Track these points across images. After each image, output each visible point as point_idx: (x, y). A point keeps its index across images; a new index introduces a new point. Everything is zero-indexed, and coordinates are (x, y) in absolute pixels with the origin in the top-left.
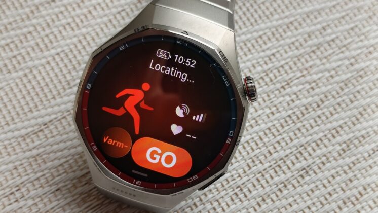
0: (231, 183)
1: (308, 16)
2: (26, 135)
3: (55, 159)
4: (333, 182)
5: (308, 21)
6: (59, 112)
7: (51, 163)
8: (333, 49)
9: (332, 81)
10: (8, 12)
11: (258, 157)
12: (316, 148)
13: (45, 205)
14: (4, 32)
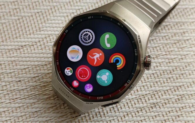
1: (177, 24)
2: (11, 49)
3: (22, 65)
4: (169, 115)
5: (176, 27)
6: (31, 42)
7: (20, 67)
8: (186, 44)
9: (181, 61)
12: (164, 94)
13: (11, 87)
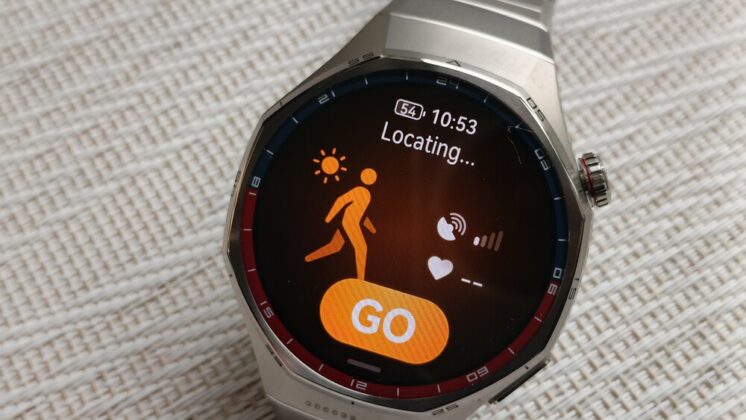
0: (556, 400)
1: (697, 61)
2: (123, 308)
3: (183, 356)
5: (698, 70)
6: (190, 261)
7: (175, 364)
10: (87, 70)
11: (610, 346)
12: (734, 324)
14: (78, 107)
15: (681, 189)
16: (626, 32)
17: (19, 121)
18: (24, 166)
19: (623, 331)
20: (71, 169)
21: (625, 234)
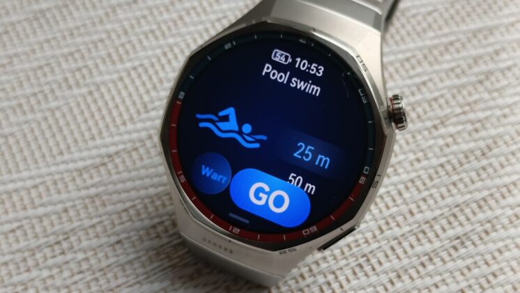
0: (355, 250)
1: (475, 36)
2: (84, 168)
3: (118, 202)
5: (475, 42)
6: (130, 141)
7: (113, 206)
8: (507, 79)
9: (504, 121)
10: (76, 14)
11: (394, 218)
13: (99, 261)
14: (68, 38)
15: (454, 120)
16: (430, 13)
17: (30, 44)
18: (30, 73)
19: (404, 208)
20: (59, 77)
21: (413, 146)
